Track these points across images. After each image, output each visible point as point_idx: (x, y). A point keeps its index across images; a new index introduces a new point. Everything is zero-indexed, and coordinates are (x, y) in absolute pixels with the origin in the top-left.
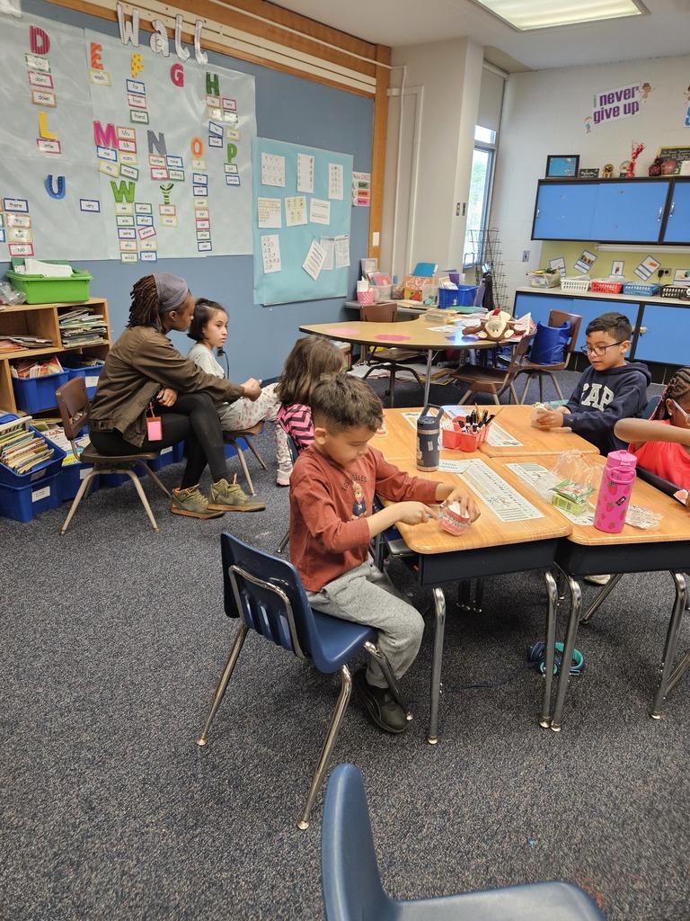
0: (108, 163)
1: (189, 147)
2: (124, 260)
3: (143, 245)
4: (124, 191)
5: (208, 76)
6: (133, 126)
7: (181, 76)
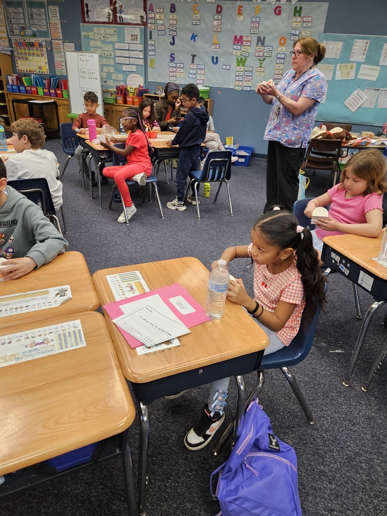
0: (237, 51)
1: (278, 41)
2: (236, 89)
3: (245, 84)
4: (241, 62)
5: (296, 8)
6: (251, 35)
7: (280, 11)
